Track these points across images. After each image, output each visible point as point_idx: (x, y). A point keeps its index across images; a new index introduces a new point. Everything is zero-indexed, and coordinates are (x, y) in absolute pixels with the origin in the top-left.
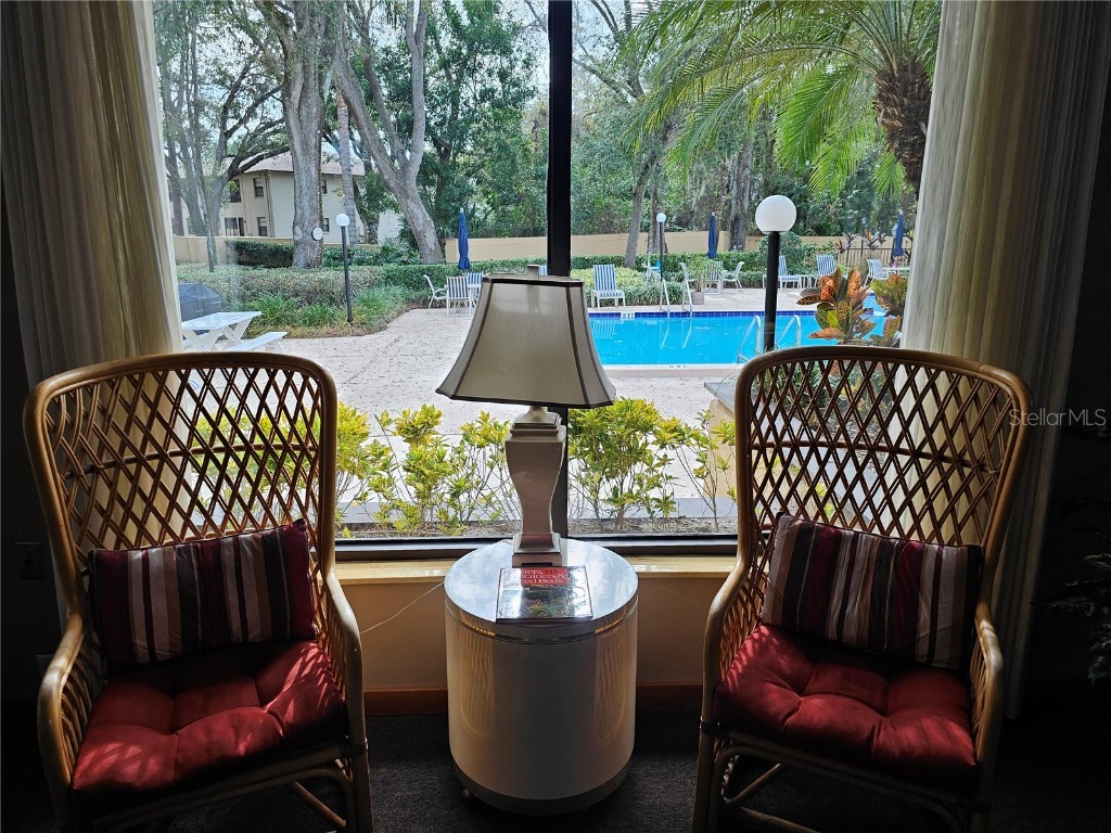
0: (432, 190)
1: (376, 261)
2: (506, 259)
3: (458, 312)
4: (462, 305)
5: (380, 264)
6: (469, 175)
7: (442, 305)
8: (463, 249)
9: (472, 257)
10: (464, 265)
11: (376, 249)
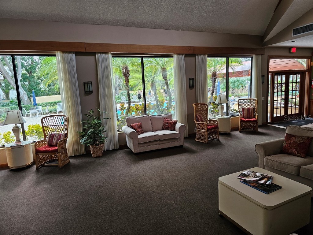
0: (27, 83)
1: (8, 105)
2: (49, 102)
3: (34, 117)
4: (36, 115)
5: (9, 106)
6: (38, 79)
7: (29, 115)
8: (34, 100)
9: (37, 102)
10: (35, 105)
11: (8, 101)
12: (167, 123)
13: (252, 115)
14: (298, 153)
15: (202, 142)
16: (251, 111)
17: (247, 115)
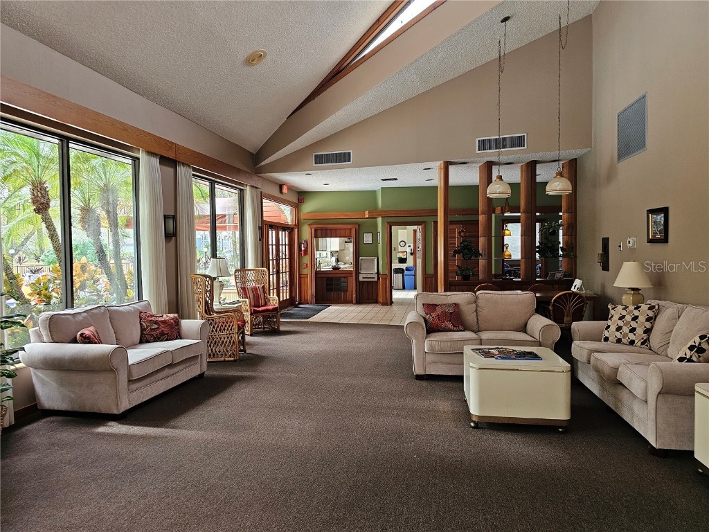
12: (156, 322)
13: (262, 301)
14: (454, 326)
15: (224, 361)
16: (260, 292)
17: (255, 300)
